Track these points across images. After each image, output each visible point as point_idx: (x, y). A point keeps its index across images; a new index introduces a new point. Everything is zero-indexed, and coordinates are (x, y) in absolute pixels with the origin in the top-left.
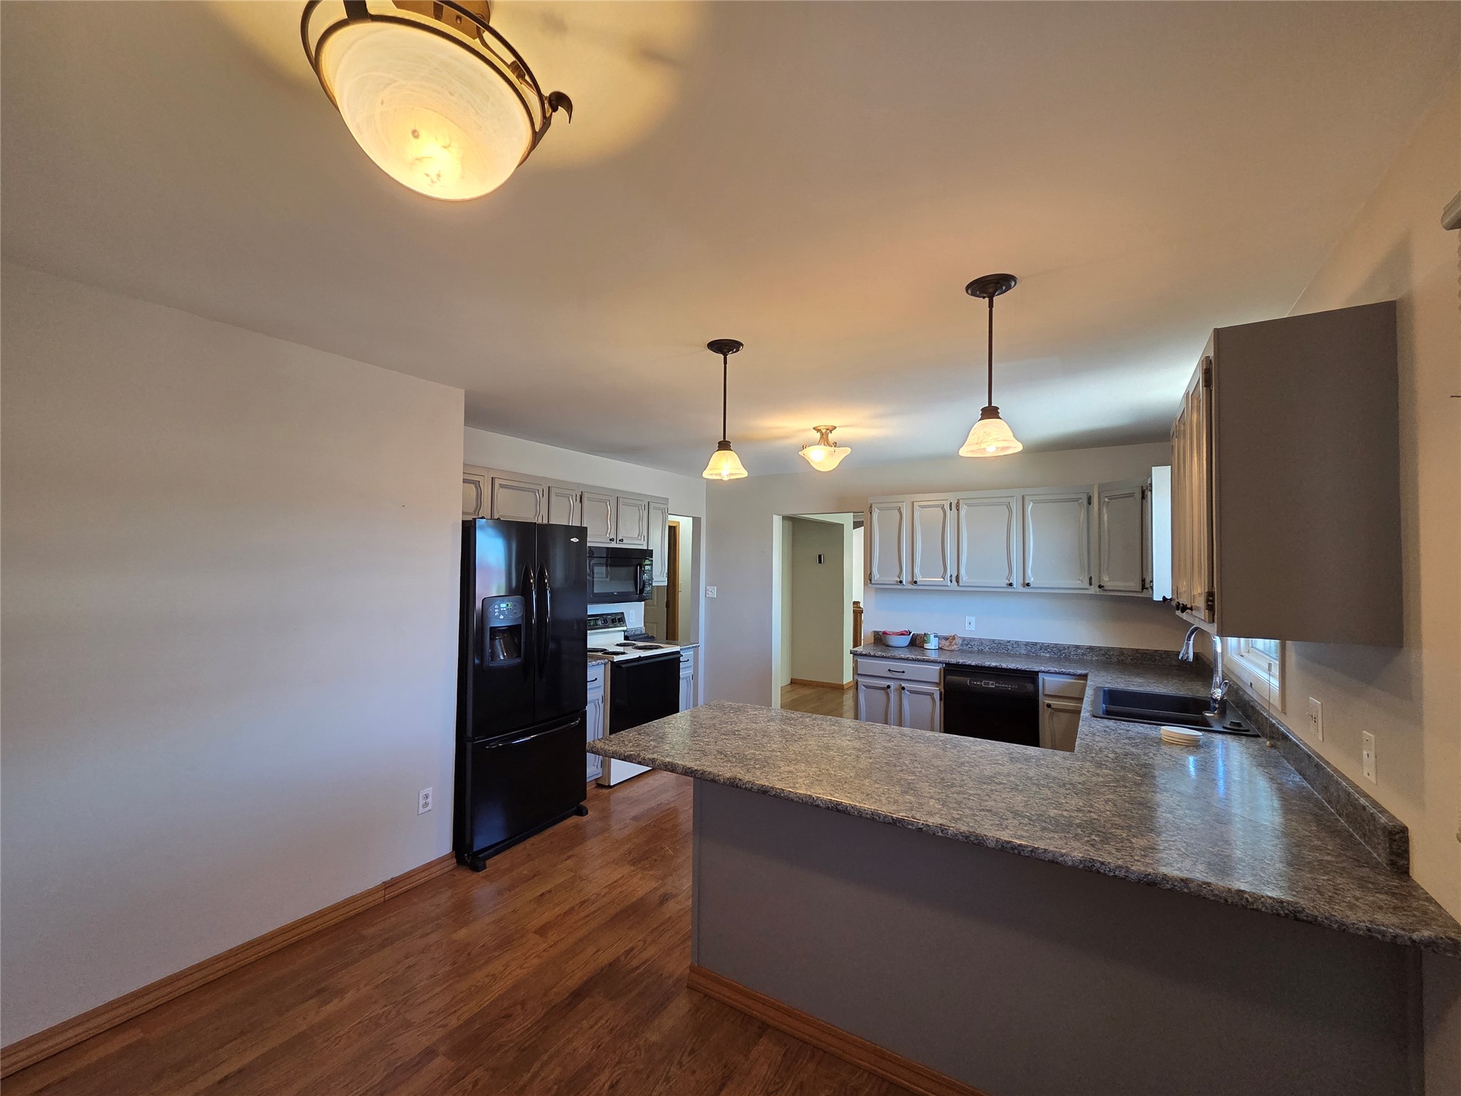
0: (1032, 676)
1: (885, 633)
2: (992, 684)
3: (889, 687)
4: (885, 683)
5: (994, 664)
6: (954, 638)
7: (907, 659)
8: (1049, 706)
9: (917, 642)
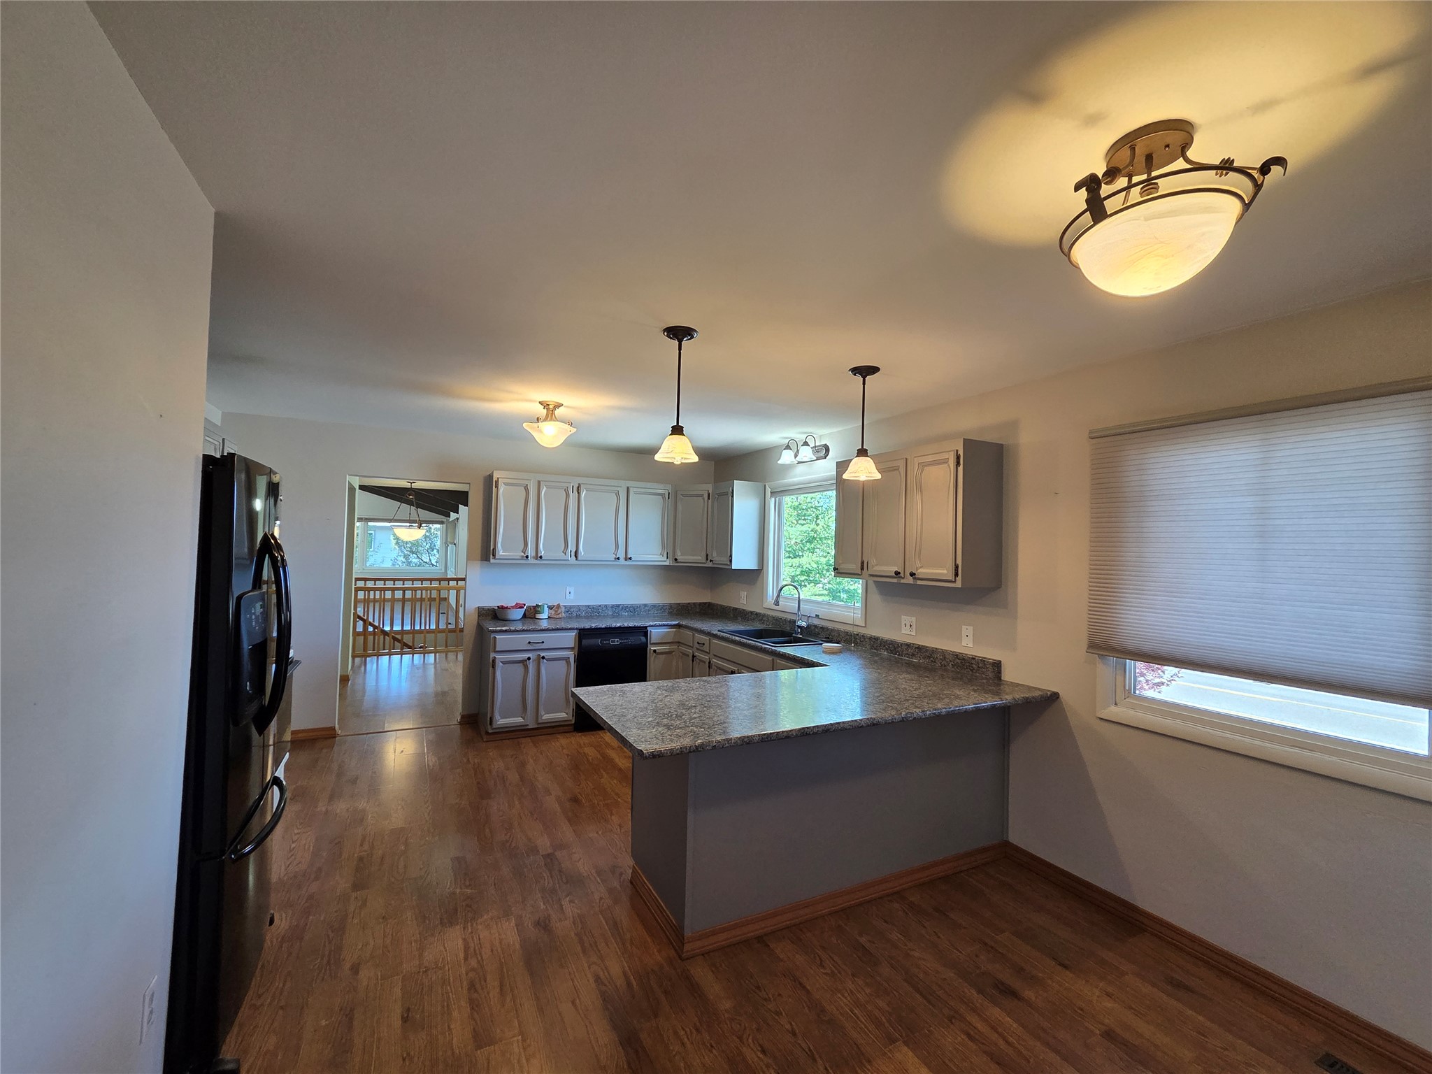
0: (643, 631)
1: (502, 608)
2: (618, 641)
3: (529, 659)
4: (526, 655)
5: (618, 625)
6: (558, 606)
7: (523, 631)
8: (655, 651)
9: (531, 613)
